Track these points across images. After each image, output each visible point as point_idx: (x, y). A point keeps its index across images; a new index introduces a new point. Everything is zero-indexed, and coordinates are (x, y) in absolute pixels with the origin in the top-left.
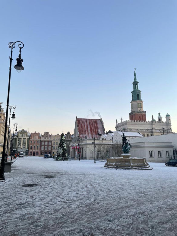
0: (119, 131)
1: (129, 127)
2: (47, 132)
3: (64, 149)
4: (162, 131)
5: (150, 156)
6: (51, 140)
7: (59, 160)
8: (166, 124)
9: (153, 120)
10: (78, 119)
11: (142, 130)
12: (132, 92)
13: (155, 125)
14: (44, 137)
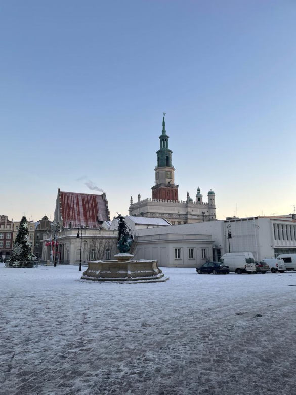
0: (135, 216)
1: (150, 209)
2: (3, 216)
3: (25, 247)
4: (202, 217)
5: (176, 257)
6: (12, 229)
7: (14, 267)
8: (207, 206)
9: (189, 200)
10: (62, 193)
11: (171, 214)
12: (157, 153)
13: (190, 207)
14: (4, 224)
